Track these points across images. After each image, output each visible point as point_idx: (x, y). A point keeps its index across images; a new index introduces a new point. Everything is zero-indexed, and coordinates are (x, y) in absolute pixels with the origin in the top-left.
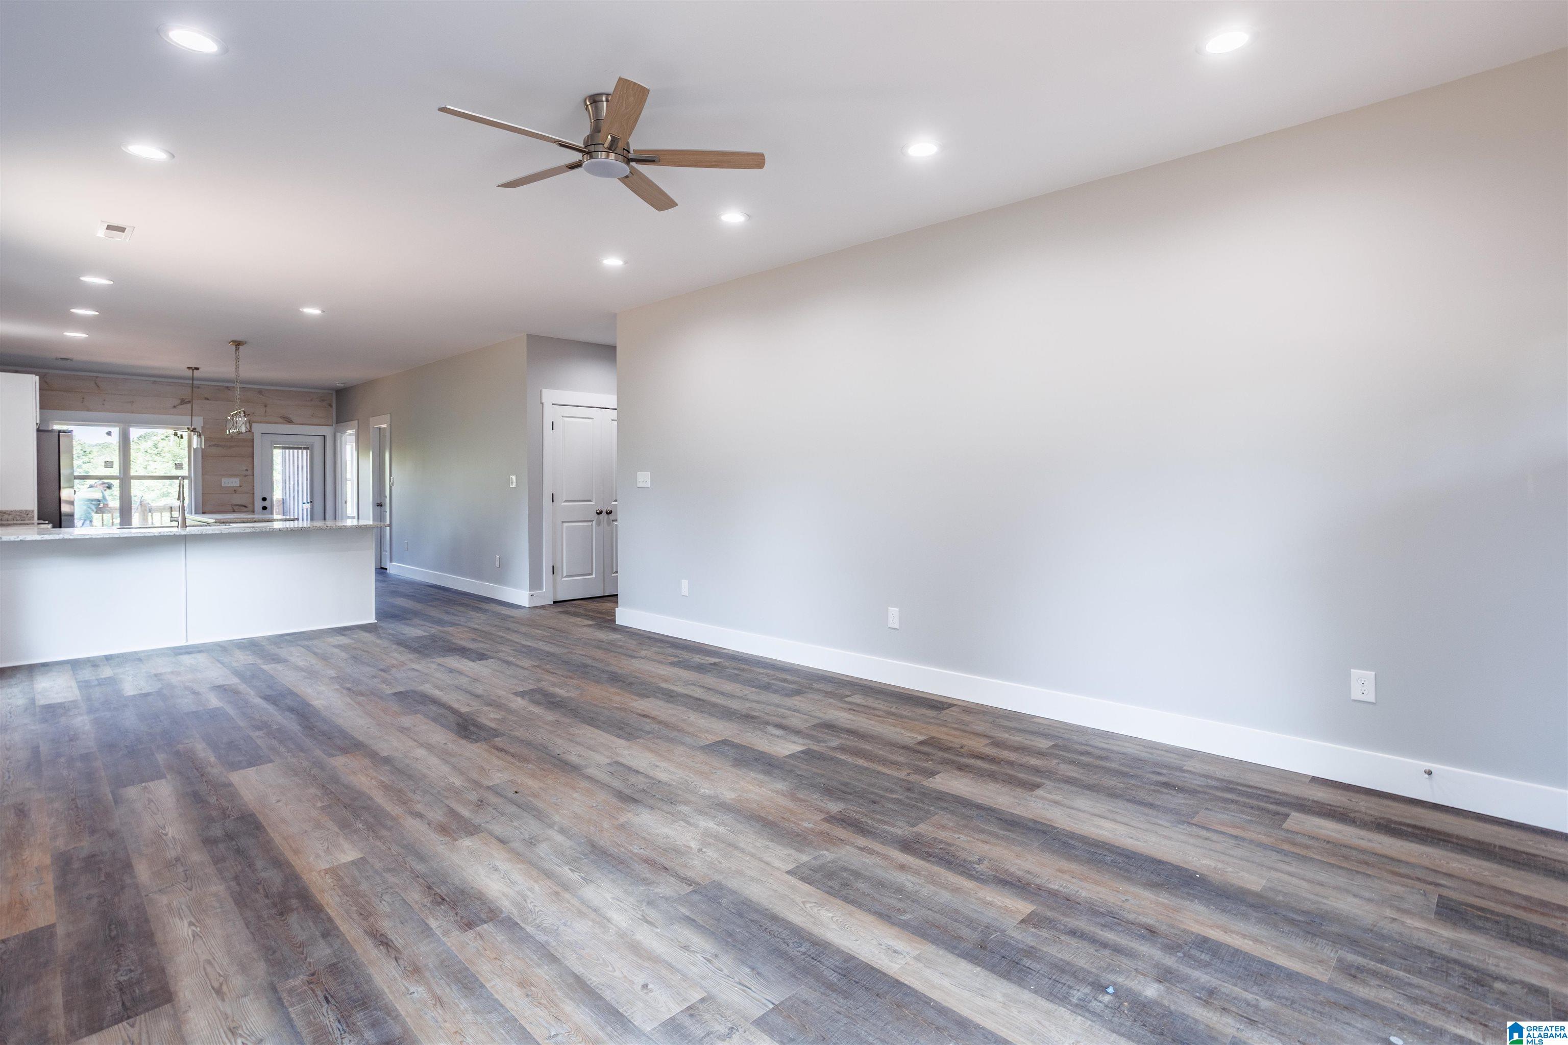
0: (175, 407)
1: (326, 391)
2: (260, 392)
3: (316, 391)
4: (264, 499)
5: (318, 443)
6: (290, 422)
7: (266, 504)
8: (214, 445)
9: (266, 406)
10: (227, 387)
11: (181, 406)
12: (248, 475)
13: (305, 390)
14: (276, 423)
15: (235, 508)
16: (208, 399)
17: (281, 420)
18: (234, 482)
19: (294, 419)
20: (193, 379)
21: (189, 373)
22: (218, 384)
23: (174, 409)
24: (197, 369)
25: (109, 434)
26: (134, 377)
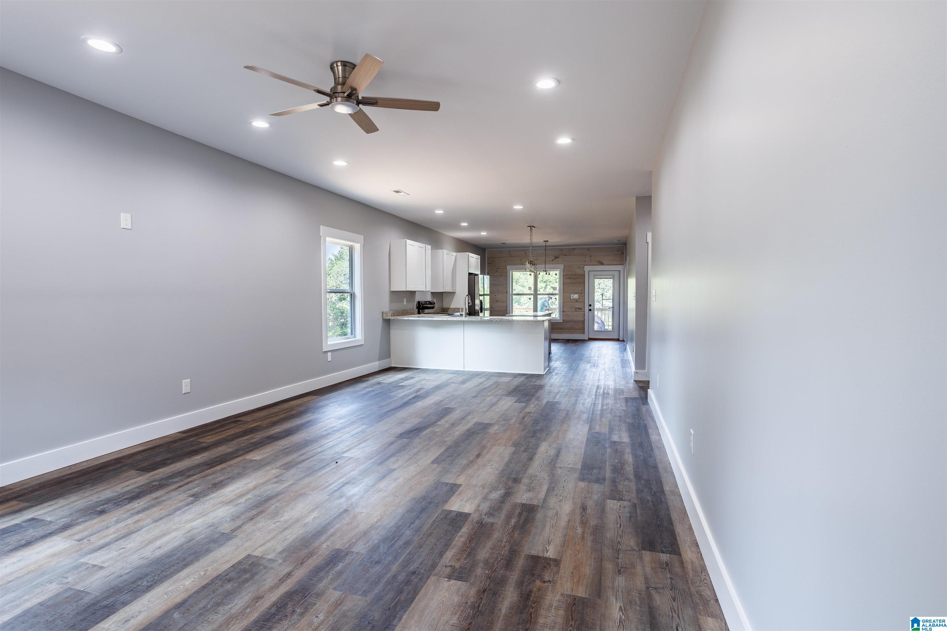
0: (553, 260)
1: (619, 246)
2: (588, 249)
3: (614, 246)
4: (590, 305)
5: (616, 274)
6: (602, 264)
7: (590, 308)
8: (568, 278)
9: (591, 257)
10: (574, 248)
11: (556, 260)
12: (582, 293)
13: (610, 246)
14: (596, 265)
15: (577, 310)
16: (566, 255)
17: (597, 263)
18: (576, 296)
19: (605, 262)
20: (546, 246)
21: (544, 244)
22: (570, 247)
23: (553, 261)
24: (548, 241)
25: (530, 275)
26: (537, 248)
